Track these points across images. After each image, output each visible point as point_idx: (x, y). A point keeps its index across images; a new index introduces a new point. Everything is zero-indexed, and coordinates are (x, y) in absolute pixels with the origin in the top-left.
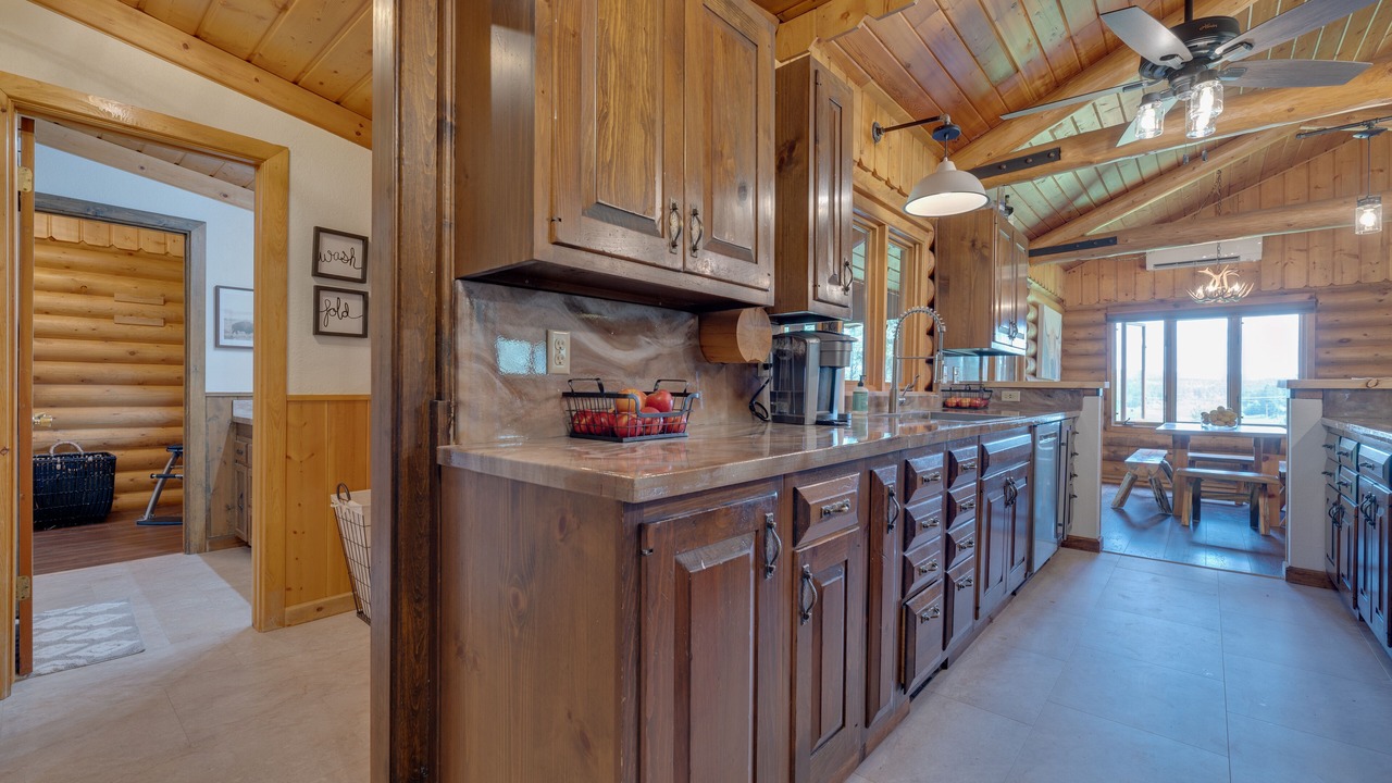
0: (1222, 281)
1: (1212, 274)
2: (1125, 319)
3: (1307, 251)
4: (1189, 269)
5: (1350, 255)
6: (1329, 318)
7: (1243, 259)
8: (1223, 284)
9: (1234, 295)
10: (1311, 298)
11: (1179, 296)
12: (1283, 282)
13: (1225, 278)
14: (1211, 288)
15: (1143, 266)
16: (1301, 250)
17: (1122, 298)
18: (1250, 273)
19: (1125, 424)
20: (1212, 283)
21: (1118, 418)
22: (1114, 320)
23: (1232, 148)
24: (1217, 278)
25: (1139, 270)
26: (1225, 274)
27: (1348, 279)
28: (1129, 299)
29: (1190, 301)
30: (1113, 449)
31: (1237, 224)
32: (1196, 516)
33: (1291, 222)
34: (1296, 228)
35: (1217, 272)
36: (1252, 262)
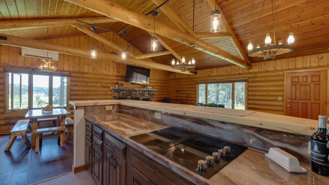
0: (48, 64)
1: (45, 62)
2: (13, 72)
3: (69, 61)
4: (37, 58)
5: (77, 64)
6: (73, 79)
7: (53, 59)
8: (49, 66)
9: (52, 70)
10: (69, 73)
11: (34, 67)
12: (63, 68)
13: (49, 64)
14: (45, 66)
15: (21, 54)
16: (67, 60)
17: (11, 64)
18: (55, 63)
19: (13, 111)
20: (45, 64)
21: (10, 108)
22: (8, 72)
23: (53, 21)
24: (47, 63)
25: (18, 55)
26: (50, 62)
27: (77, 70)
28: (15, 64)
29: (38, 69)
30: (7, 121)
31: (54, 47)
32: (41, 146)
33: (69, 51)
34: (70, 53)
35: (47, 61)
36: (56, 61)
